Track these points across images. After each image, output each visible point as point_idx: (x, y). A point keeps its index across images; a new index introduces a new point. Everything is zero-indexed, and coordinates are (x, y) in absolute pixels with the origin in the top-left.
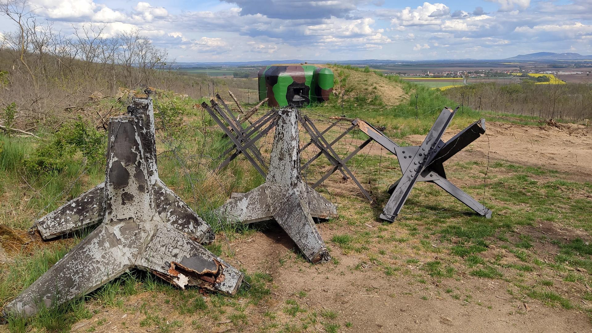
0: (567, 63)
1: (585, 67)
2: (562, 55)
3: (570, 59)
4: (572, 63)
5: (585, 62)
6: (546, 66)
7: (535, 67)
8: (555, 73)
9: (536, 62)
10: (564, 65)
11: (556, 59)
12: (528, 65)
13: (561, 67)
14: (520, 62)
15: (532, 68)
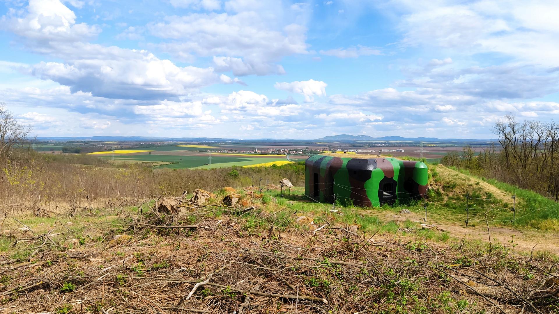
0: (363, 143)
1: (376, 146)
2: (358, 137)
3: (365, 140)
4: (367, 143)
5: (376, 143)
6: (348, 145)
7: (340, 146)
8: (356, 151)
9: (340, 142)
10: (361, 145)
11: (354, 140)
12: (334, 144)
13: (359, 147)
14: (328, 142)
15: (338, 147)
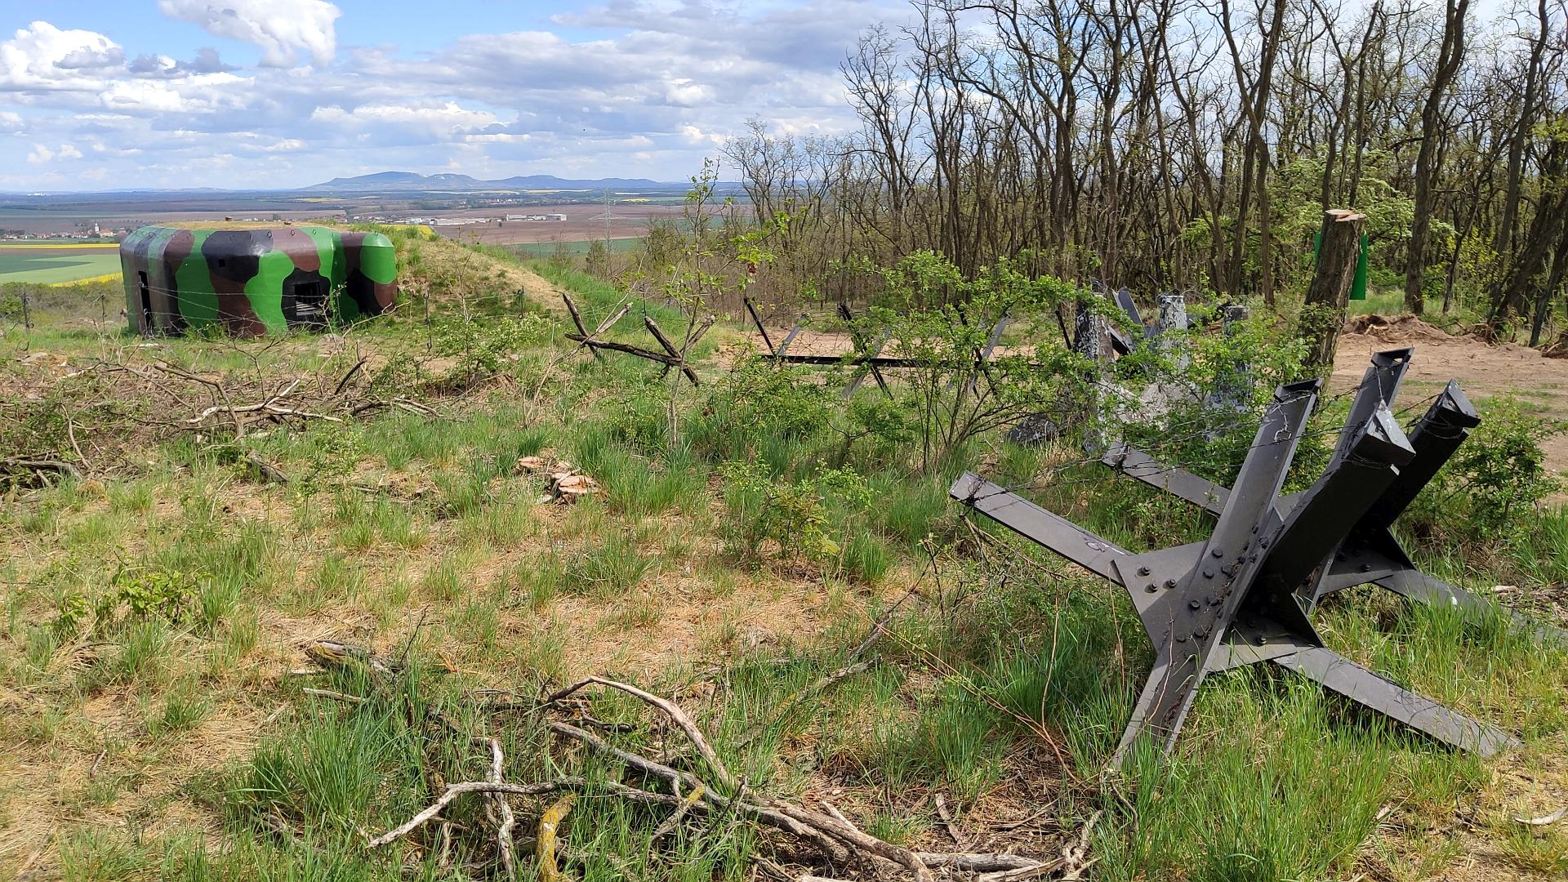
0: (450, 197)
1: (490, 207)
2: (434, 178)
3: (454, 188)
4: (462, 197)
5: (487, 197)
6: (406, 206)
7: (382, 209)
8: (432, 223)
9: (380, 195)
10: (446, 203)
11: (422, 187)
12: (363, 202)
13: (440, 208)
14: (342, 195)
15: (374, 210)
